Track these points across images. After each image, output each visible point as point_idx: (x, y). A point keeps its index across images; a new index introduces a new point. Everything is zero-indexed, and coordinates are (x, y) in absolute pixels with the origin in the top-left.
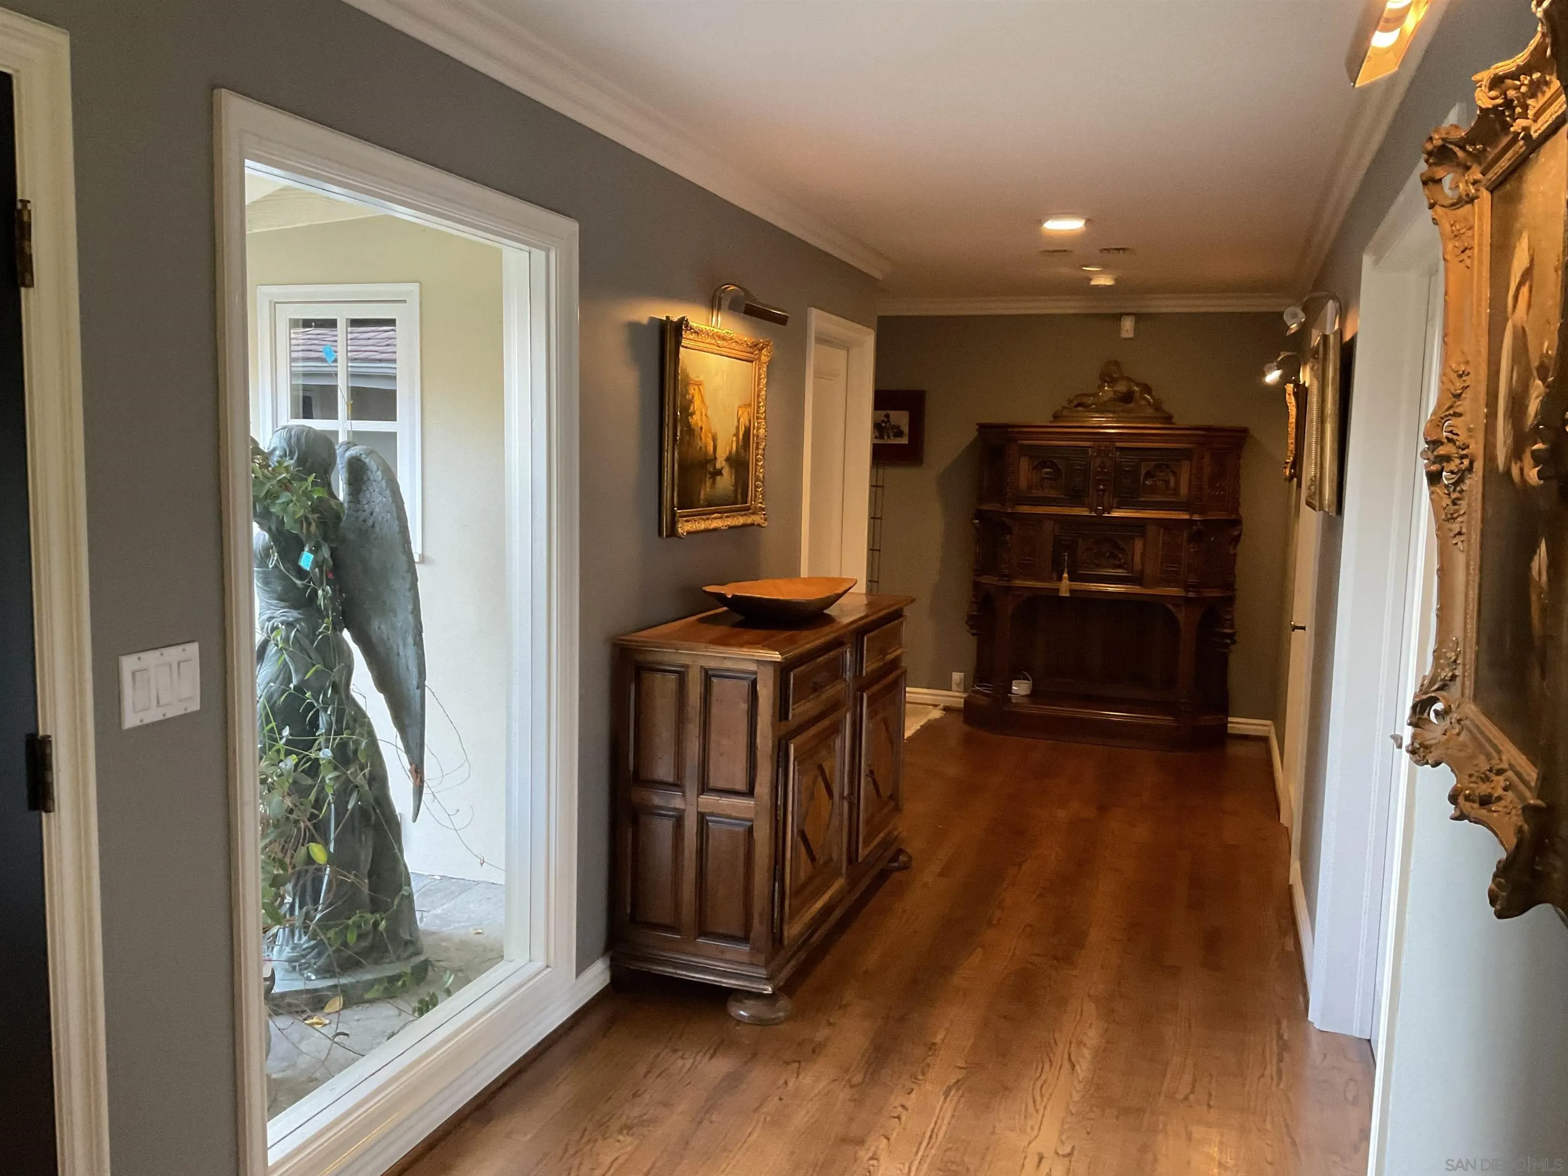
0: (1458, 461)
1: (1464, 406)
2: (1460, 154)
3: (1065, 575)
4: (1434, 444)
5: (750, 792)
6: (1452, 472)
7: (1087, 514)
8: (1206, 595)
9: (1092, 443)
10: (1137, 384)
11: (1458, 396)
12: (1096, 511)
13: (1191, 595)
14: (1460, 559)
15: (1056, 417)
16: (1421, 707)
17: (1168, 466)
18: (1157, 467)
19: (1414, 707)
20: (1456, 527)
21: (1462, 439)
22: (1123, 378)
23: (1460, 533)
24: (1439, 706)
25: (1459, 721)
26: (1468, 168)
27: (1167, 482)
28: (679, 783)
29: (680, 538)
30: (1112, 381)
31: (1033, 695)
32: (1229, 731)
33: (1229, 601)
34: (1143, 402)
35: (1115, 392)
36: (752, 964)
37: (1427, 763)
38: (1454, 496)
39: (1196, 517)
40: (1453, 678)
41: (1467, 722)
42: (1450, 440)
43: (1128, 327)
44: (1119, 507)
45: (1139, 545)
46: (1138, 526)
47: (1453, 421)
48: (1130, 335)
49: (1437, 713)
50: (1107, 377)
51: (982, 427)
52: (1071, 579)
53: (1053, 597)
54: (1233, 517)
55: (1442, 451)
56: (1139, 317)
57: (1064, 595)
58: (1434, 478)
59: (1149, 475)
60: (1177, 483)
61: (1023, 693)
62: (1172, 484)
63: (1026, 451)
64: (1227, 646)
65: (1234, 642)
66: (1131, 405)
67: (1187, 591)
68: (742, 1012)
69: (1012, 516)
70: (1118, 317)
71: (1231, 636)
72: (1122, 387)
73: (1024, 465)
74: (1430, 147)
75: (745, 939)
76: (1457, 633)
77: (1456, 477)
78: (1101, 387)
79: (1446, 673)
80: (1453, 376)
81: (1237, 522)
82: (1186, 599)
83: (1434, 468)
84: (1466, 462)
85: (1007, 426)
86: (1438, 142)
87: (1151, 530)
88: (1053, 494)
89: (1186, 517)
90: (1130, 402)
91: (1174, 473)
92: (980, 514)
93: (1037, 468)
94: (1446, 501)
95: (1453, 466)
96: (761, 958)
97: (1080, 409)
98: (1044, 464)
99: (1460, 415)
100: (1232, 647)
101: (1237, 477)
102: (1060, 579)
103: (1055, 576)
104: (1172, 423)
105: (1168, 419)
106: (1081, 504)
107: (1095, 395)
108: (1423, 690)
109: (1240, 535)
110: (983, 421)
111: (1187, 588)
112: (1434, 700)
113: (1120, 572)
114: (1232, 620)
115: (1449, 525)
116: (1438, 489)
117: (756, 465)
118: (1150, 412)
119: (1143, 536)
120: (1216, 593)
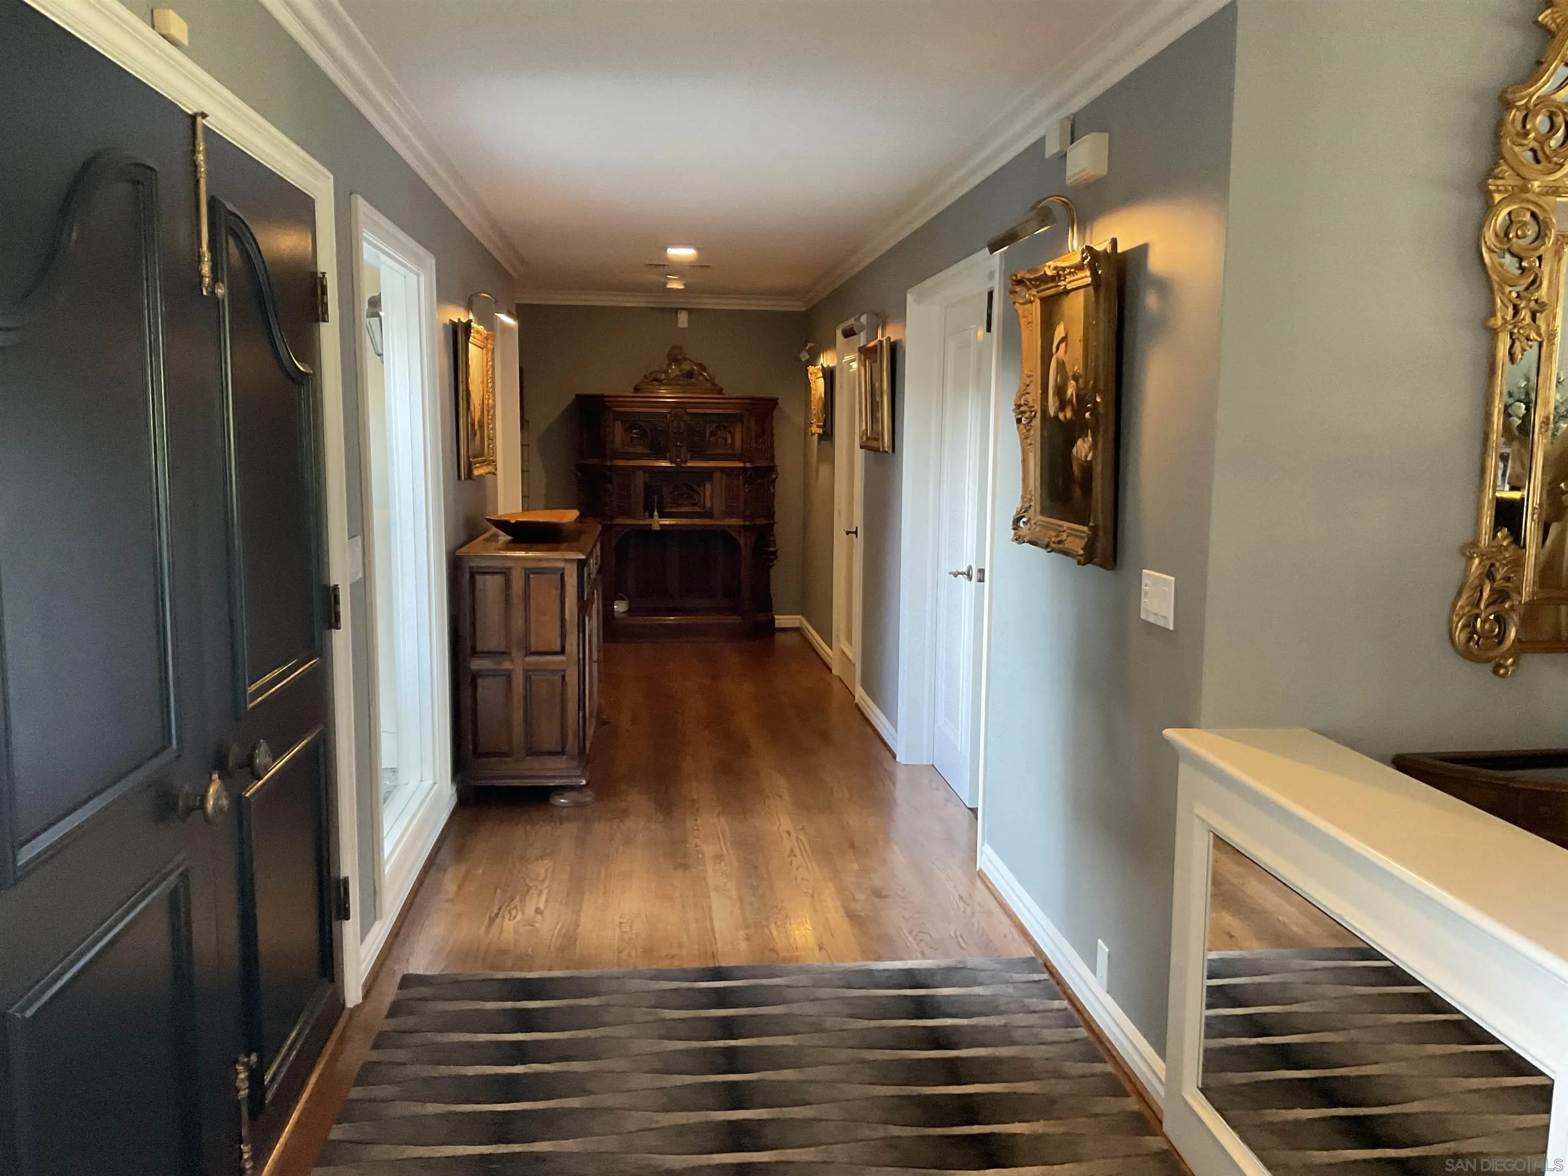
0: (1029, 413)
1: (1029, 390)
2: (1028, 283)
3: (656, 513)
4: (1018, 406)
5: (562, 652)
6: (1027, 418)
7: (668, 465)
8: (757, 523)
9: (670, 410)
10: (697, 365)
11: (1028, 385)
12: (675, 462)
13: (748, 523)
14: (1031, 456)
15: (636, 390)
16: (1017, 521)
17: (725, 427)
18: (718, 428)
19: (1013, 522)
20: (1029, 441)
21: (1031, 403)
22: (686, 359)
23: (1031, 444)
24: (1024, 519)
25: (1035, 523)
26: (1030, 289)
27: (726, 439)
28: (508, 651)
29: (474, 480)
30: (676, 360)
31: (630, 611)
32: (777, 625)
33: (771, 527)
34: (701, 378)
35: (681, 370)
36: (568, 768)
37: (1024, 542)
38: (1028, 428)
39: (748, 465)
40: (1030, 506)
41: (1039, 523)
42: (1025, 404)
43: (683, 319)
44: (692, 459)
45: (708, 486)
46: (708, 474)
47: (1027, 396)
48: (686, 325)
49: (1024, 523)
50: (674, 358)
51: (578, 396)
52: (660, 517)
53: (647, 531)
54: (772, 464)
55: (1022, 409)
56: (690, 311)
57: (656, 529)
58: (1019, 421)
59: (713, 434)
60: (733, 438)
61: (623, 610)
62: (729, 441)
63: (618, 416)
64: (772, 560)
65: (776, 558)
66: (693, 380)
67: (745, 520)
68: (562, 801)
69: (612, 468)
70: (676, 311)
71: (775, 553)
72: (686, 367)
73: (619, 428)
74: (1014, 278)
75: (562, 753)
76: (1032, 487)
77: (1029, 420)
78: (669, 366)
79: (1027, 505)
80: (1025, 377)
81: (772, 469)
82: (744, 527)
83: (1020, 416)
84: (1033, 413)
85: (603, 396)
86: (1019, 277)
87: (717, 475)
88: (639, 450)
89: (741, 465)
90: (691, 378)
91: (730, 432)
92: (580, 468)
93: (628, 430)
94: (1025, 431)
95: (1027, 415)
96: (575, 763)
97: (655, 383)
98: (632, 427)
99: (1029, 393)
100: (775, 562)
101: (772, 434)
102: (652, 516)
103: (647, 514)
104: (722, 394)
105: (720, 391)
106: (665, 459)
107: (666, 372)
108: (1018, 513)
109: (777, 477)
110: (579, 392)
111: (745, 518)
112: (1023, 517)
113: (696, 509)
114: (774, 541)
115: (1025, 441)
116: (1022, 427)
117: (488, 427)
118: (708, 385)
119: (711, 481)
120: (764, 522)
